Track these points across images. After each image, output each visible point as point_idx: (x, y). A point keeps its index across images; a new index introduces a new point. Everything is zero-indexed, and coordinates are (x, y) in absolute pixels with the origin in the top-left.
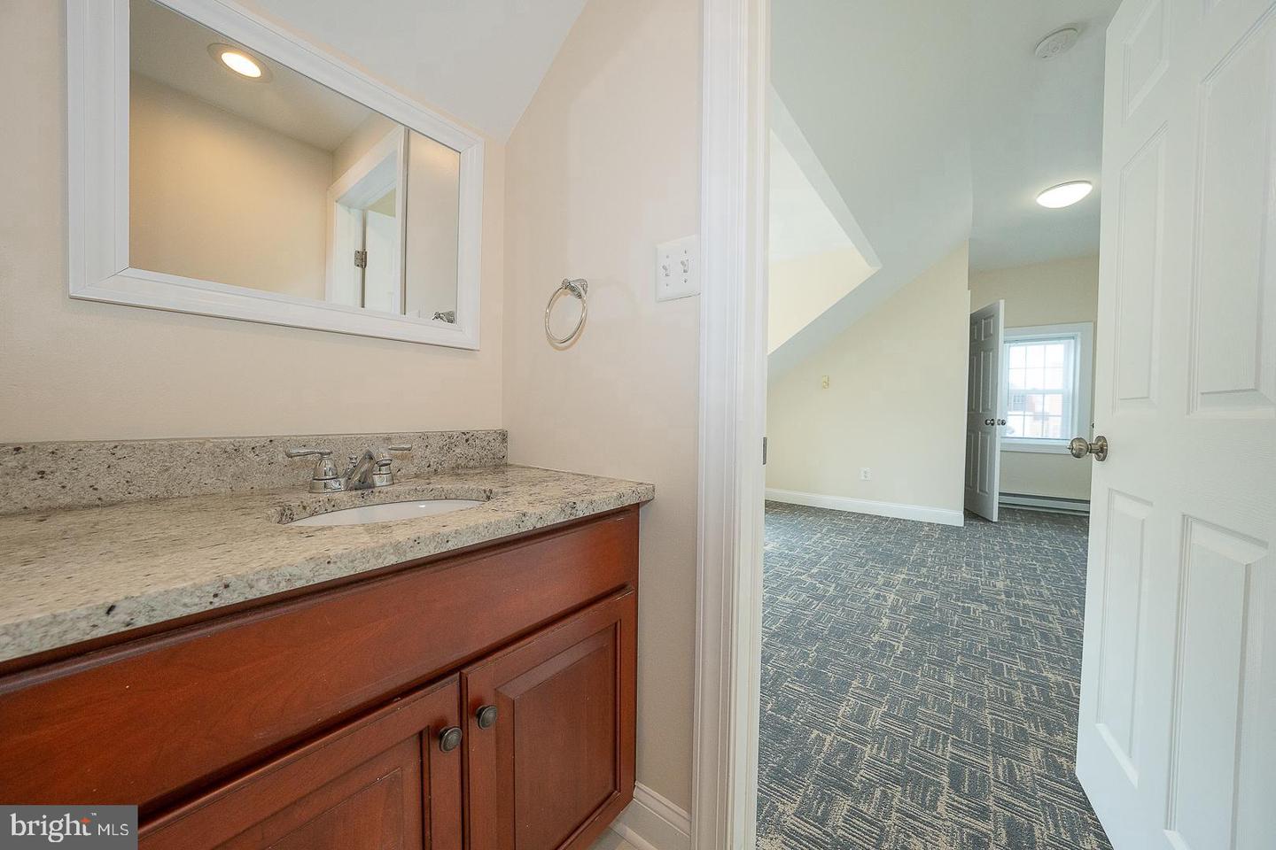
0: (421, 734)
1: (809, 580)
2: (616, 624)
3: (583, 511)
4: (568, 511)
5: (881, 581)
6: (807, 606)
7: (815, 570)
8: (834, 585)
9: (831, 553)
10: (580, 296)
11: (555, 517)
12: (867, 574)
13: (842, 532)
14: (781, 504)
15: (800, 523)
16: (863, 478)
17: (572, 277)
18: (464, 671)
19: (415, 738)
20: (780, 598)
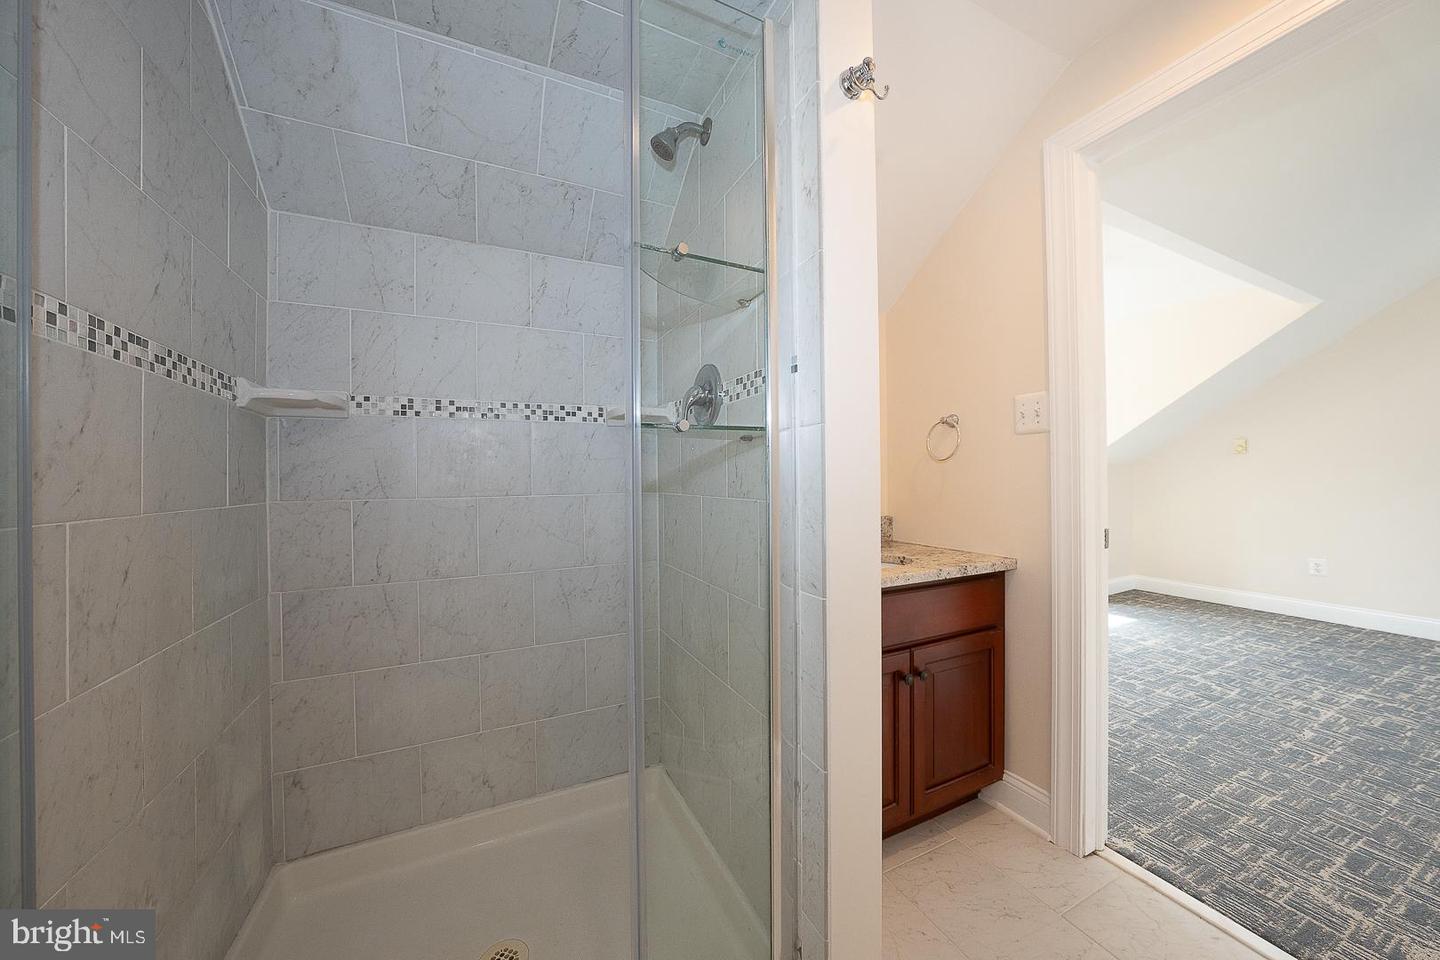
0: (894, 673)
1: (1203, 681)
2: (990, 650)
3: (971, 572)
4: (963, 570)
5: (1317, 695)
6: (1194, 703)
7: (1212, 673)
8: (1238, 690)
9: (1243, 658)
10: (953, 426)
11: (955, 574)
12: (1296, 686)
13: (1268, 638)
14: (1175, 599)
15: (1200, 622)
16: (1312, 572)
17: (945, 414)
18: (913, 649)
19: (890, 676)
20: (1158, 691)
